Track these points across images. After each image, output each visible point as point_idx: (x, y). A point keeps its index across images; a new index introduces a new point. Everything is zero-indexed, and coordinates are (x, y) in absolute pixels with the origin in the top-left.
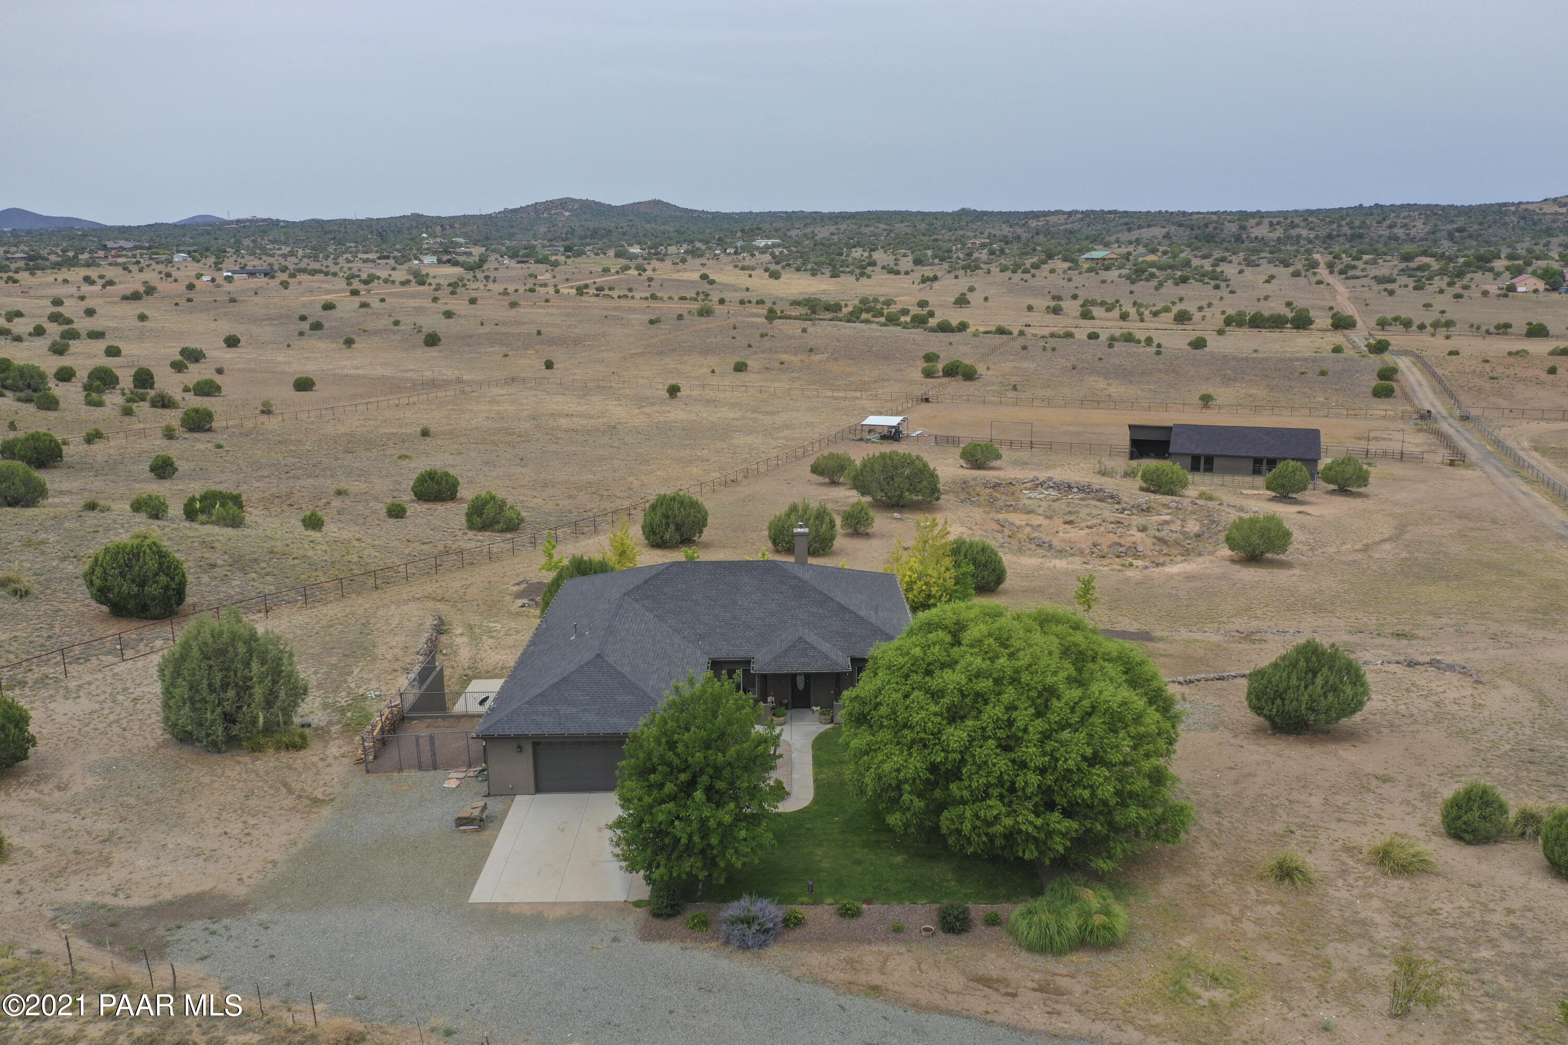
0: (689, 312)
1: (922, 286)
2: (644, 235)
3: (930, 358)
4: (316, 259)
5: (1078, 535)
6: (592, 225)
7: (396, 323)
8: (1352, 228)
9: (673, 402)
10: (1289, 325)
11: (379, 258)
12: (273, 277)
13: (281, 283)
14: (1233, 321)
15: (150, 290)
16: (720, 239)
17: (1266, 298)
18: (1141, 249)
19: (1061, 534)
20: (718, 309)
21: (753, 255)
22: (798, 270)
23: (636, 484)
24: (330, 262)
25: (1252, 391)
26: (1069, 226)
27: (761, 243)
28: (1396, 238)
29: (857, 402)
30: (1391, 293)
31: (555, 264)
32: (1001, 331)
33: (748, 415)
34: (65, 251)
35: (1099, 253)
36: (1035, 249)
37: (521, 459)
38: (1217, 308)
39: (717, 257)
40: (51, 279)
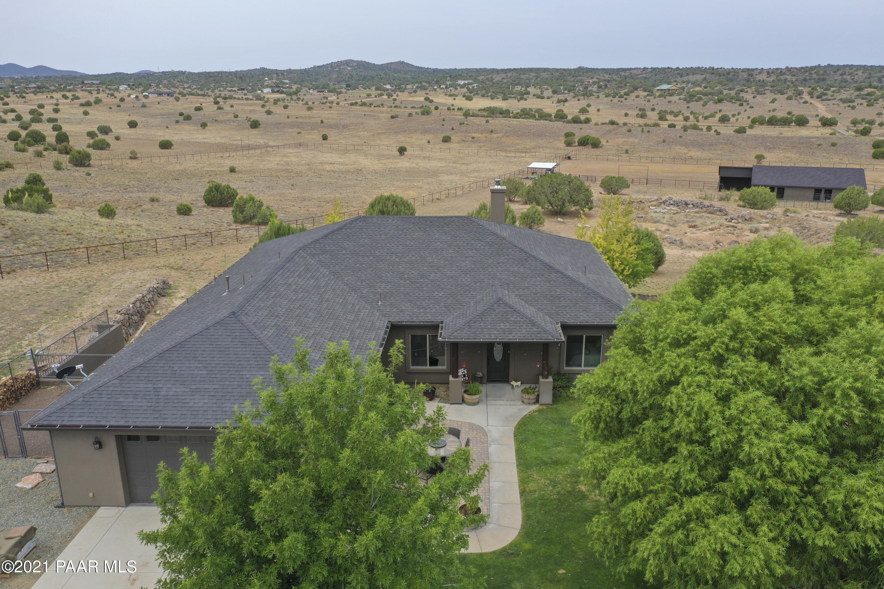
0: (416, 113)
1: (558, 104)
2: (393, 80)
3: (568, 135)
4: (202, 90)
5: (702, 235)
6: (363, 74)
7: (236, 117)
8: (818, 75)
9: (402, 157)
10: (793, 124)
11: (238, 90)
12: (172, 96)
13: (175, 99)
14: (756, 122)
15: (98, 101)
16: (437, 81)
17: (774, 110)
18: (690, 85)
20: (434, 112)
21: (456, 89)
22: (483, 96)
24: (209, 91)
26: (644, 75)
27: (462, 83)
28: (846, 81)
29: (523, 159)
30: (853, 108)
31: (340, 93)
32: (612, 123)
33: (451, 165)
34: (60, 85)
35: (665, 87)
36: (626, 85)
37: (292, 185)
38: (744, 115)
39: (435, 90)
40: (45, 97)
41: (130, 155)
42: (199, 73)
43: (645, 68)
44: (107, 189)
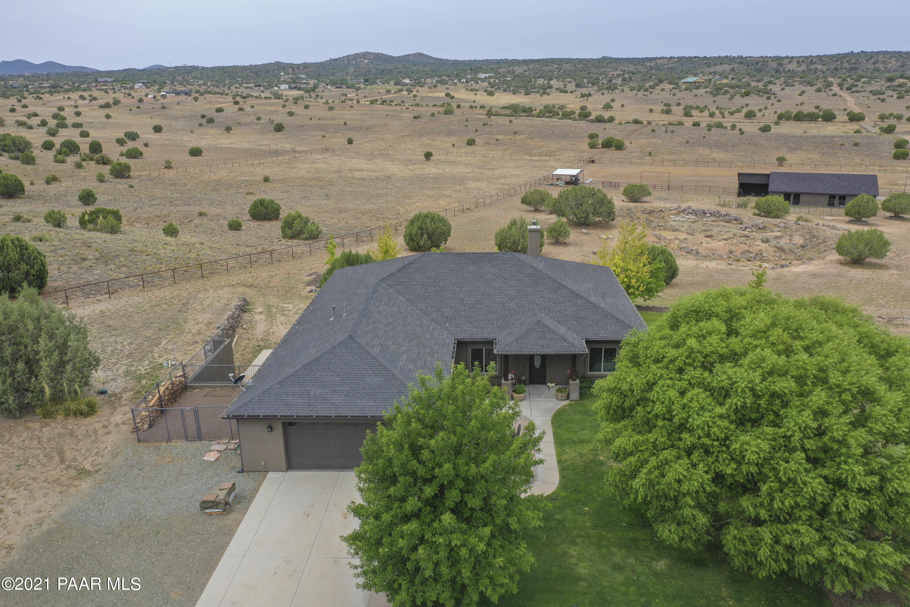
0: (439, 112)
1: (581, 99)
2: (412, 73)
3: (592, 136)
4: (218, 87)
5: (717, 245)
6: (381, 67)
7: (259, 119)
8: (850, 64)
9: (428, 163)
10: (820, 119)
11: (255, 86)
12: (190, 95)
13: (194, 98)
14: (782, 117)
15: (116, 102)
16: (457, 74)
17: (802, 104)
18: (717, 77)
19: (704, 244)
20: (456, 111)
21: (477, 83)
22: (505, 91)
23: (402, 210)
24: (226, 88)
25: (810, 156)
26: (670, 65)
27: (483, 76)
28: (878, 70)
29: (547, 162)
30: (883, 100)
31: (358, 89)
32: (636, 122)
33: (476, 170)
34: (73, 83)
35: (691, 79)
36: (651, 78)
37: (327, 195)
38: (771, 110)
39: (455, 84)
40: (61, 97)
41: (165, 165)
42: (212, 68)
43: (671, 57)
44: (153, 202)
